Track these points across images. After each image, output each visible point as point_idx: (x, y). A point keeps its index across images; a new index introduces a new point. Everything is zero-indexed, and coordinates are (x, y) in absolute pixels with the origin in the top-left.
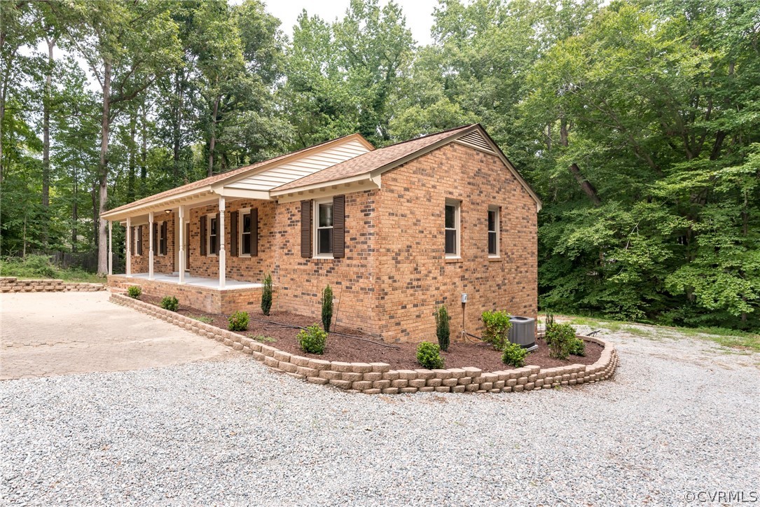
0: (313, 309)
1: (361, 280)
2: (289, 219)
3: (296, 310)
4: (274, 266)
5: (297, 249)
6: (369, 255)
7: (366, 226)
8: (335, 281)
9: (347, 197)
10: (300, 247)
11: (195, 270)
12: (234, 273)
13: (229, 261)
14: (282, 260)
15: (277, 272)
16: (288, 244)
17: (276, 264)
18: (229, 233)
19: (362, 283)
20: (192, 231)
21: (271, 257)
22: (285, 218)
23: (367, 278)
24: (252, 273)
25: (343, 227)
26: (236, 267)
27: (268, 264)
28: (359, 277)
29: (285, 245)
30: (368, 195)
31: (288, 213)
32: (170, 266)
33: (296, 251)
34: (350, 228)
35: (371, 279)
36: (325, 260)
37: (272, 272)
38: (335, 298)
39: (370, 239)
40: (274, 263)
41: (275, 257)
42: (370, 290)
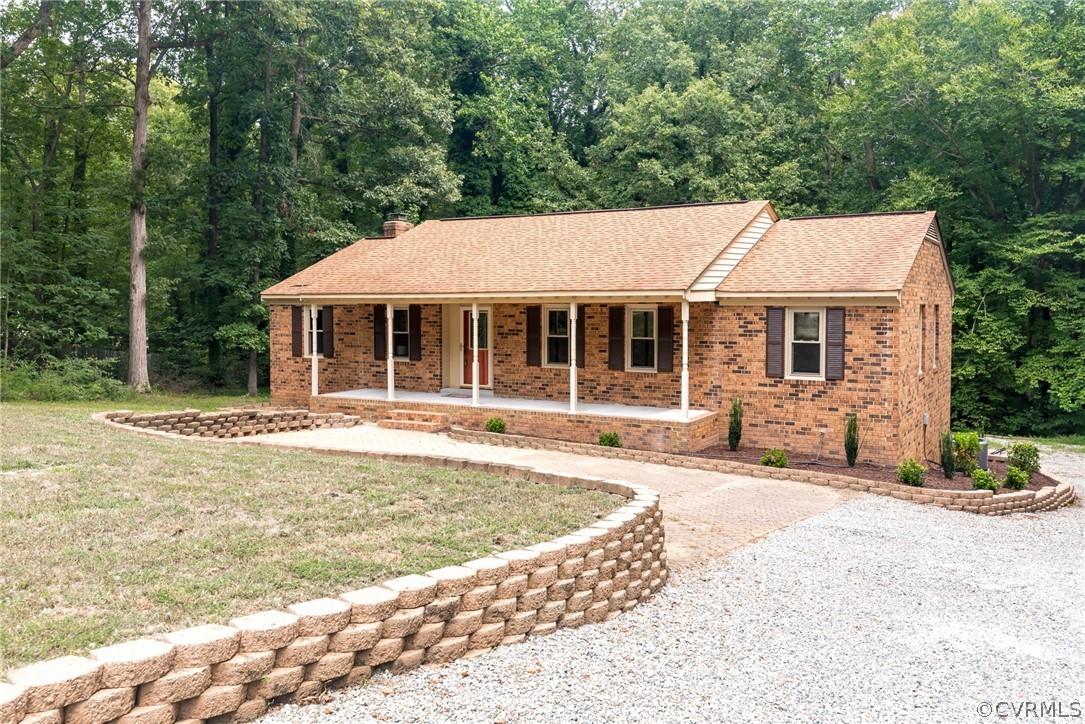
0: (787, 441)
1: (870, 406)
2: (740, 327)
3: (755, 442)
4: (710, 386)
5: (757, 367)
6: (885, 378)
7: (880, 346)
8: (828, 406)
9: (849, 311)
10: (762, 365)
11: (510, 387)
12: (615, 393)
13: (603, 377)
14: (726, 378)
15: (716, 395)
16: (739, 359)
17: (714, 384)
18: (605, 336)
19: (872, 409)
20: (502, 327)
21: (702, 374)
22: (734, 326)
23: (880, 404)
24: (660, 395)
25: (843, 344)
26: (621, 385)
27: (697, 383)
28: (867, 403)
29: (732, 359)
30: (883, 311)
31: (740, 319)
32: (431, 379)
33: (755, 369)
34: (853, 346)
35: (886, 404)
36: (810, 381)
37: (705, 394)
38: (826, 426)
39: (885, 360)
40: (709, 382)
41: (712, 375)
42: (885, 417)
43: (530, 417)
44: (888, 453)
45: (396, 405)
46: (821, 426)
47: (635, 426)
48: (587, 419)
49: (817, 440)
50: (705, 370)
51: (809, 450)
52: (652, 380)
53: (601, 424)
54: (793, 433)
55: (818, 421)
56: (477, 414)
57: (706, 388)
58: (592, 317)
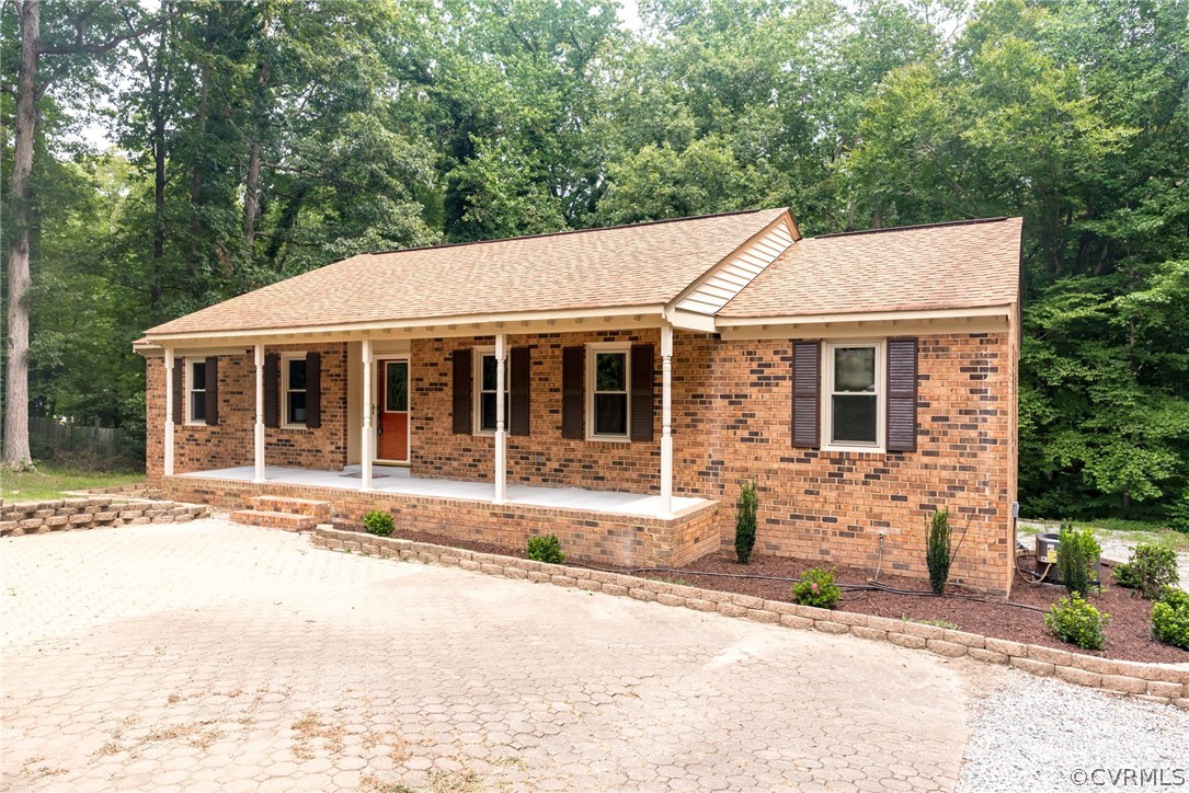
0: (825, 546)
1: (960, 494)
2: (752, 372)
3: (776, 548)
4: (707, 462)
5: (779, 433)
6: (984, 449)
7: (976, 397)
8: (890, 493)
9: (925, 343)
10: (786, 429)
11: (432, 463)
12: (572, 472)
13: (554, 449)
14: (731, 450)
15: (716, 475)
16: (750, 421)
17: (715, 458)
18: (557, 390)
19: (962, 498)
20: (421, 380)
21: (696, 444)
22: (743, 371)
23: (977, 490)
24: (634, 475)
25: (914, 396)
26: (580, 461)
27: (688, 457)
28: (955, 488)
29: (741, 422)
30: (981, 342)
31: (752, 360)
32: (332, 452)
33: (774, 435)
34: (932, 398)
35: (987, 492)
36: (861, 454)
37: (700, 473)
38: (888, 525)
39: (985, 420)
40: (706, 456)
41: (710, 445)
42: (986, 511)
43: (438, 508)
44: (991, 569)
45: (264, 489)
46: (880, 524)
47: (588, 524)
48: (518, 513)
49: (873, 546)
50: (701, 438)
51: (860, 561)
52: (623, 453)
53: (538, 520)
54: (834, 534)
55: (875, 516)
56: (366, 502)
57: (702, 465)
58: (541, 363)
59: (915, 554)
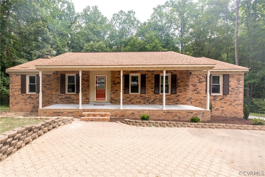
2: (198, 80)
4: (188, 98)
6: (240, 94)
7: (239, 85)
8: (224, 102)
9: (230, 75)
10: (205, 91)
11: (118, 101)
12: (156, 101)
13: (152, 96)
14: (193, 95)
15: (190, 100)
16: (197, 90)
17: (190, 97)
18: (153, 84)
19: (236, 102)
20: (115, 81)
21: (186, 94)
22: (196, 80)
23: (239, 101)
24: (172, 101)
25: (229, 85)
26: (159, 99)
27: (184, 97)
28: (235, 101)
29: (195, 90)
30: (240, 75)
31: (198, 78)
32: (85, 99)
33: (202, 92)
34: (231, 85)
35: (240, 101)
36: (219, 95)
37: (187, 100)
38: (223, 108)
39: (240, 89)
40: (188, 97)
41: (189, 94)
42: (240, 104)
44: (241, 114)
46: (222, 108)
49: (221, 112)
50: (187, 93)
51: (219, 115)
52: (169, 97)
53: (177, 113)
54: (214, 110)
55: (221, 106)
57: (187, 99)
58: (149, 78)
59: (228, 113)
